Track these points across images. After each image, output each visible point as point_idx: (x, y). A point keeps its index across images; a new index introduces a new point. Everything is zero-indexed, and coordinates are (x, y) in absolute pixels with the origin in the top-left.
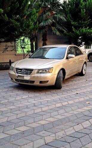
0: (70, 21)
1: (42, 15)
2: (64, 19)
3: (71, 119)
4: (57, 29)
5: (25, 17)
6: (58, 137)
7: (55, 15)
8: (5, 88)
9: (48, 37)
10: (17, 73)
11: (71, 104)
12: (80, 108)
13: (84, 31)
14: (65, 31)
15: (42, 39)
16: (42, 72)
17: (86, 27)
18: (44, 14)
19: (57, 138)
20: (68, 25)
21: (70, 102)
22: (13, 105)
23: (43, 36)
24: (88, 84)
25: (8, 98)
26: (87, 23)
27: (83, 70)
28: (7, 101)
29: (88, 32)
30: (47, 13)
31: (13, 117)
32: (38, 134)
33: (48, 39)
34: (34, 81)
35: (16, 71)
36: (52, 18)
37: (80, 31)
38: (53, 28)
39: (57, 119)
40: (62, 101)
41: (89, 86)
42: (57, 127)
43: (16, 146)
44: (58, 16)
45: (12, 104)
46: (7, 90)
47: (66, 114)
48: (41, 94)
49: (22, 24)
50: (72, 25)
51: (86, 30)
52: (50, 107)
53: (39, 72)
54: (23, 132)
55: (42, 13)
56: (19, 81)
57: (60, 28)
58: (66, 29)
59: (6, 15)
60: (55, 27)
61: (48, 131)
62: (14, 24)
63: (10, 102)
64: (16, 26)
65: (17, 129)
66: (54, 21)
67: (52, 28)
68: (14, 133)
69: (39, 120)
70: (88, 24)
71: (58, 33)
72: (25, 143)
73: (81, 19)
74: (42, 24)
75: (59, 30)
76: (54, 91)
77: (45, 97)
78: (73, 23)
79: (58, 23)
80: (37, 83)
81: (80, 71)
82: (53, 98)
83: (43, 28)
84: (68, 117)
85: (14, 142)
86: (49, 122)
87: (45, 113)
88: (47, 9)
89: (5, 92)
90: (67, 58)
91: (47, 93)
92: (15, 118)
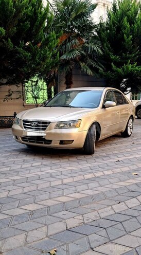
0: (109, 55)
1: (65, 43)
2: (100, 50)
3: (109, 195)
4: (88, 65)
5: (40, 44)
6: (88, 220)
7: (86, 45)
8: (6, 151)
9: (73, 79)
10: (25, 128)
11: (108, 175)
12: (123, 181)
13: (130, 68)
14: (101, 69)
15: (65, 81)
16: (63, 126)
17: (132, 63)
18: (69, 42)
19: (86, 222)
20: (105, 60)
21: (107, 173)
22: (18, 175)
23: (66, 77)
24: (135, 149)
25: (9, 165)
26: (135, 56)
28: (8, 169)
29: (137, 70)
30: (73, 41)
31: (16, 191)
32: (55, 215)
33: (74, 82)
34: (51, 141)
35: (24, 124)
36: (81, 49)
37: (123, 69)
38: (82, 64)
39: (87, 195)
40: (94, 171)
41: (138, 151)
42: (86, 206)
43: (20, 231)
44: (91, 45)
45: (15, 174)
46: (9, 154)
47: (100, 189)
48: (62, 161)
49: (34, 55)
50: (111, 61)
51: (132, 67)
52: (76, 179)
53: (59, 127)
54: (32, 211)
55: (66, 40)
56: (27, 141)
57: (94, 64)
58: (102, 66)
59: (9, 40)
60: (86, 63)
61: (71, 210)
62: (22, 54)
63: (13, 171)
64: (25, 57)
65: (22, 207)
66: (83, 52)
67: (81, 64)
68: (18, 214)
69: (58, 196)
70: (136, 58)
71: (90, 72)
72: (34, 228)
73: (125, 51)
74: (64, 57)
75: (91, 67)
76: (82, 157)
77: (68, 165)
78: (113, 57)
79: (90, 57)
80: (55, 144)
81: (124, 129)
82: (80, 166)
83: (67, 62)
84: (103, 193)
85: (17, 226)
86: (73, 199)
87: (68, 187)
88: (73, 35)
89: (6, 157)
90: (104, 107)
91: (71, 159)
92: (21, 192)
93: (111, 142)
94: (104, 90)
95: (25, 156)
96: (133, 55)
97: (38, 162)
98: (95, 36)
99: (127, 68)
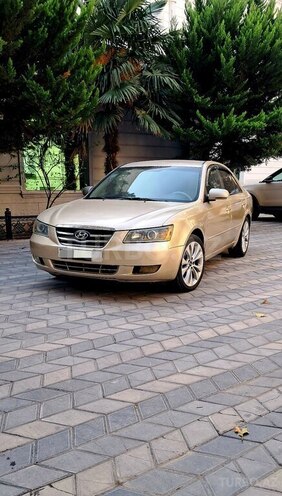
0: (190, 93)
1: (108, 70)
2: (176, 85)
3: (262, 369)
4: (150, 114)
5: (68, 73)
6: (248, 416)
7: (146, 73)
8: (18, 289)
9: (120, 141)
10: (61, 241)
11: (241, 331)
12: (274, 342)
13: (234, 123)
14: (175, 122)
15: (103, 146)
16: (138, 239)
17: (238, 112)
18: (114, 68)
19: (247, 419)
20: (183, 105)
21: (238, 326)
22: (68, 335)
23: (106, 137)
24: (266, 280)
25: (42, 317)
26: (241, 99)
27: (243, 239)
28: (43, 324)
29: (246, 127)
30: (124, 65)
31: (85, 368)
32: (181, 408)
33: (121, 147)
34: (116, 267)
35: (59, 235)
36: (137, 82)
37: (220, 124)
38: (140, 113)
39: (222, 371)
41: (273, 283)
42: (230, 391)
43: (133, 442)
44: (157, 74)
46: (29, 294)
47: (239, 357)
48: (140, 305)
49: (55, 94)
50: (196, 106)
51: (237, 121)
52: (186, 341)
53: (131, 239)
54: (136, 404)
55: (109, 64)
56: (65, 268)
57: (163, 114)
58: (177, 116)
59: (11, 61)
60: (146, 110)
61: (207, 400)
62: (35, 92)
63: (56, 328)
64: (39, 99)
65: (112, 397)
66: (142, 89)
67: (138, 112)
68: (111, 410)
69: (168, 373)
70: (242, 102)
71: (155, 128)
72: (158, 435)
73: (221, 85)
74: (107, 98)
75: (157, 119)
76: (174, 298)
77: (155, 314)
78: (198, 99)
79: (154, 99)
80: (125, 274)
81: (236, 242)
82: (179, 315)
83: (108, 110)
84: (250, 365)
85: (124, 433)
86: (200, 379)
87: (178, 355)
88: (122, 54)
89: (24, 300)
90: (207, 200)
91: (156, 302)
92: (94, 369)
93: (214, 267)
94: (204, 167)
95: (61, 298)
96: (238, 97)
97: (95, 309)
98: (161, 57)
99: (229, 122)
